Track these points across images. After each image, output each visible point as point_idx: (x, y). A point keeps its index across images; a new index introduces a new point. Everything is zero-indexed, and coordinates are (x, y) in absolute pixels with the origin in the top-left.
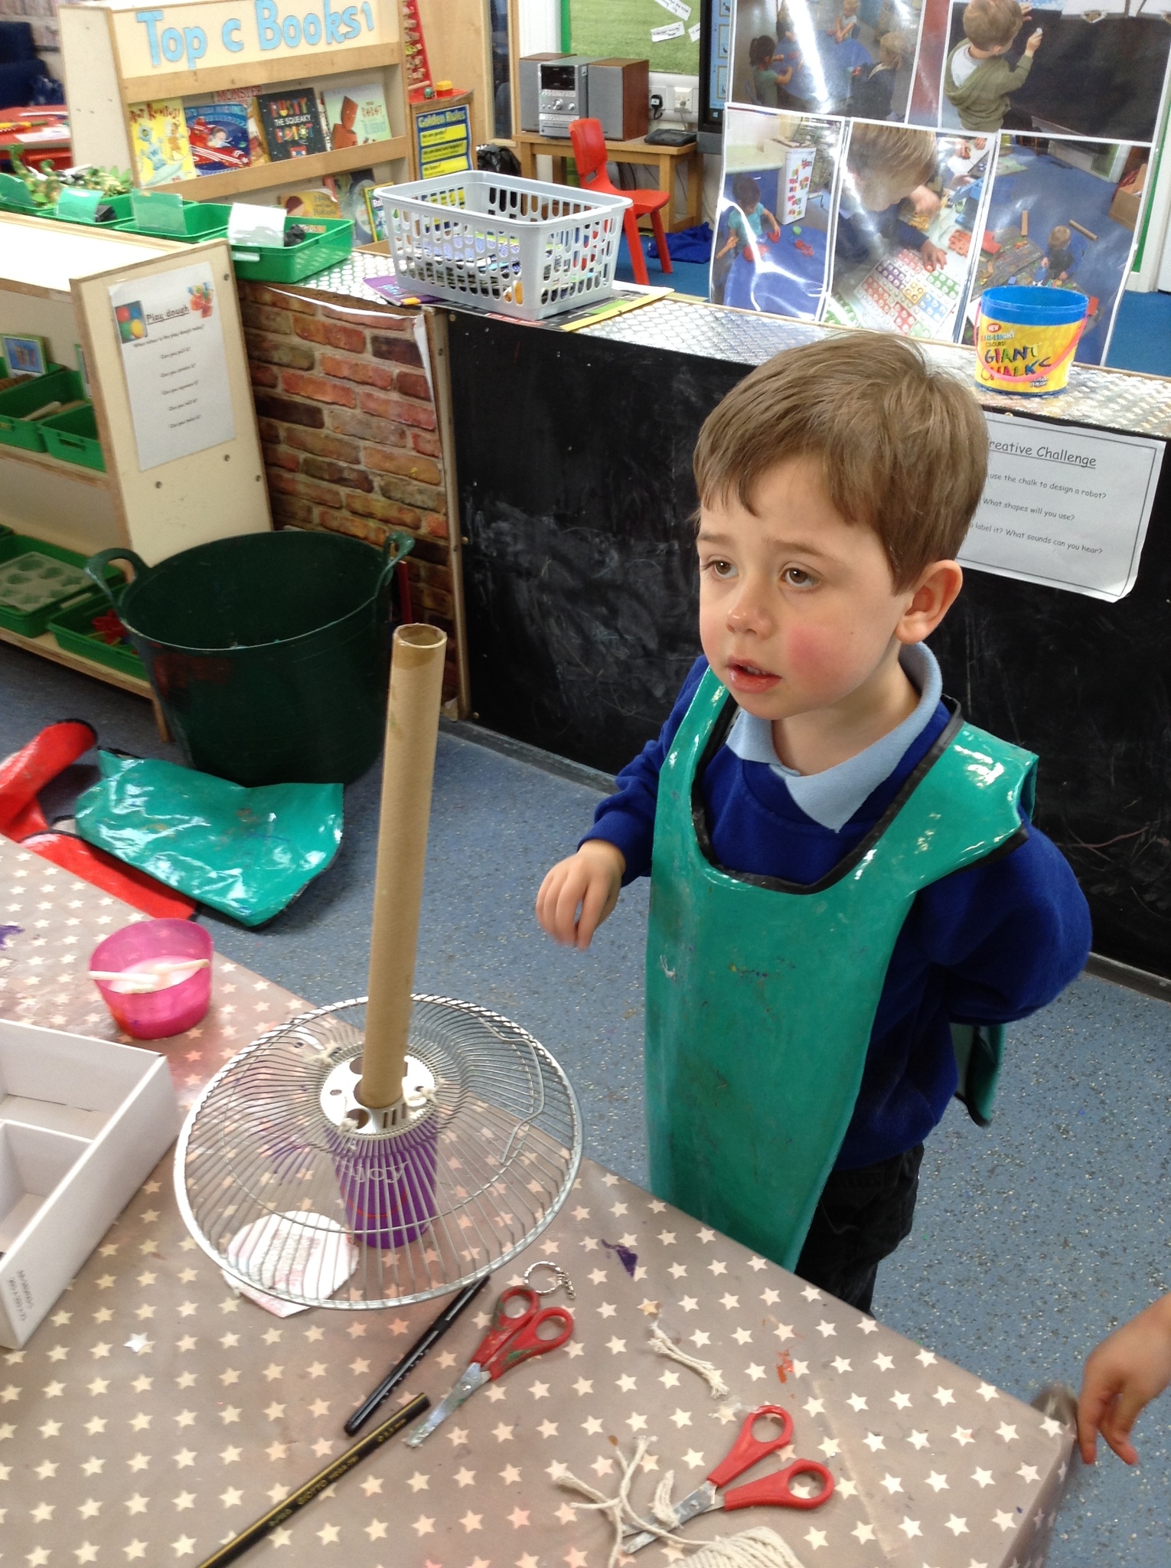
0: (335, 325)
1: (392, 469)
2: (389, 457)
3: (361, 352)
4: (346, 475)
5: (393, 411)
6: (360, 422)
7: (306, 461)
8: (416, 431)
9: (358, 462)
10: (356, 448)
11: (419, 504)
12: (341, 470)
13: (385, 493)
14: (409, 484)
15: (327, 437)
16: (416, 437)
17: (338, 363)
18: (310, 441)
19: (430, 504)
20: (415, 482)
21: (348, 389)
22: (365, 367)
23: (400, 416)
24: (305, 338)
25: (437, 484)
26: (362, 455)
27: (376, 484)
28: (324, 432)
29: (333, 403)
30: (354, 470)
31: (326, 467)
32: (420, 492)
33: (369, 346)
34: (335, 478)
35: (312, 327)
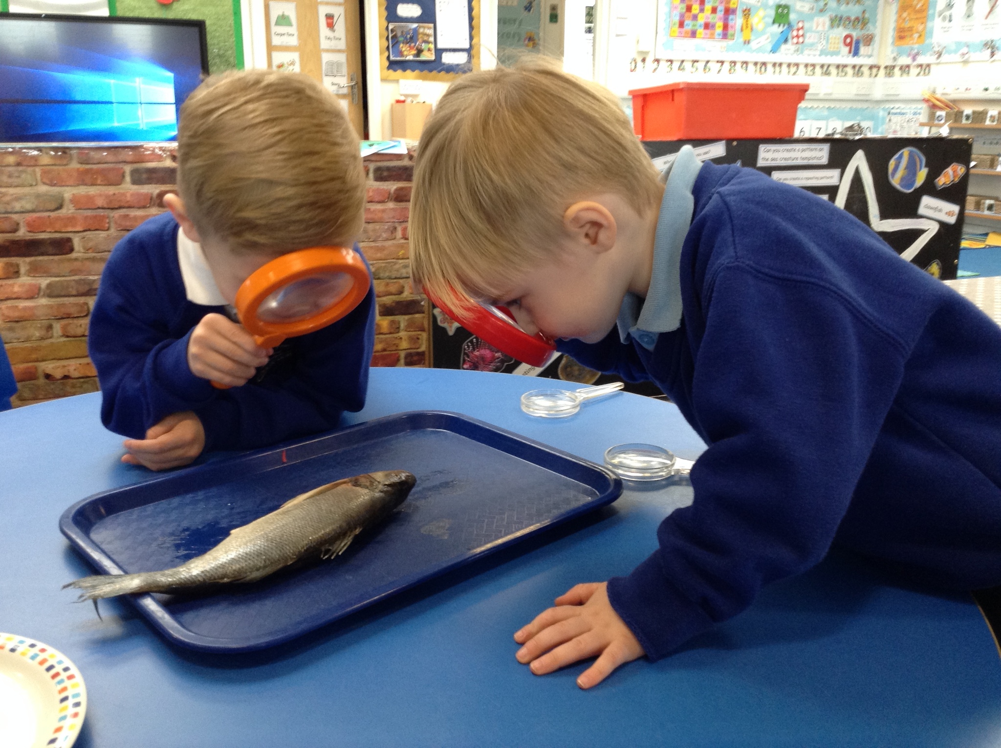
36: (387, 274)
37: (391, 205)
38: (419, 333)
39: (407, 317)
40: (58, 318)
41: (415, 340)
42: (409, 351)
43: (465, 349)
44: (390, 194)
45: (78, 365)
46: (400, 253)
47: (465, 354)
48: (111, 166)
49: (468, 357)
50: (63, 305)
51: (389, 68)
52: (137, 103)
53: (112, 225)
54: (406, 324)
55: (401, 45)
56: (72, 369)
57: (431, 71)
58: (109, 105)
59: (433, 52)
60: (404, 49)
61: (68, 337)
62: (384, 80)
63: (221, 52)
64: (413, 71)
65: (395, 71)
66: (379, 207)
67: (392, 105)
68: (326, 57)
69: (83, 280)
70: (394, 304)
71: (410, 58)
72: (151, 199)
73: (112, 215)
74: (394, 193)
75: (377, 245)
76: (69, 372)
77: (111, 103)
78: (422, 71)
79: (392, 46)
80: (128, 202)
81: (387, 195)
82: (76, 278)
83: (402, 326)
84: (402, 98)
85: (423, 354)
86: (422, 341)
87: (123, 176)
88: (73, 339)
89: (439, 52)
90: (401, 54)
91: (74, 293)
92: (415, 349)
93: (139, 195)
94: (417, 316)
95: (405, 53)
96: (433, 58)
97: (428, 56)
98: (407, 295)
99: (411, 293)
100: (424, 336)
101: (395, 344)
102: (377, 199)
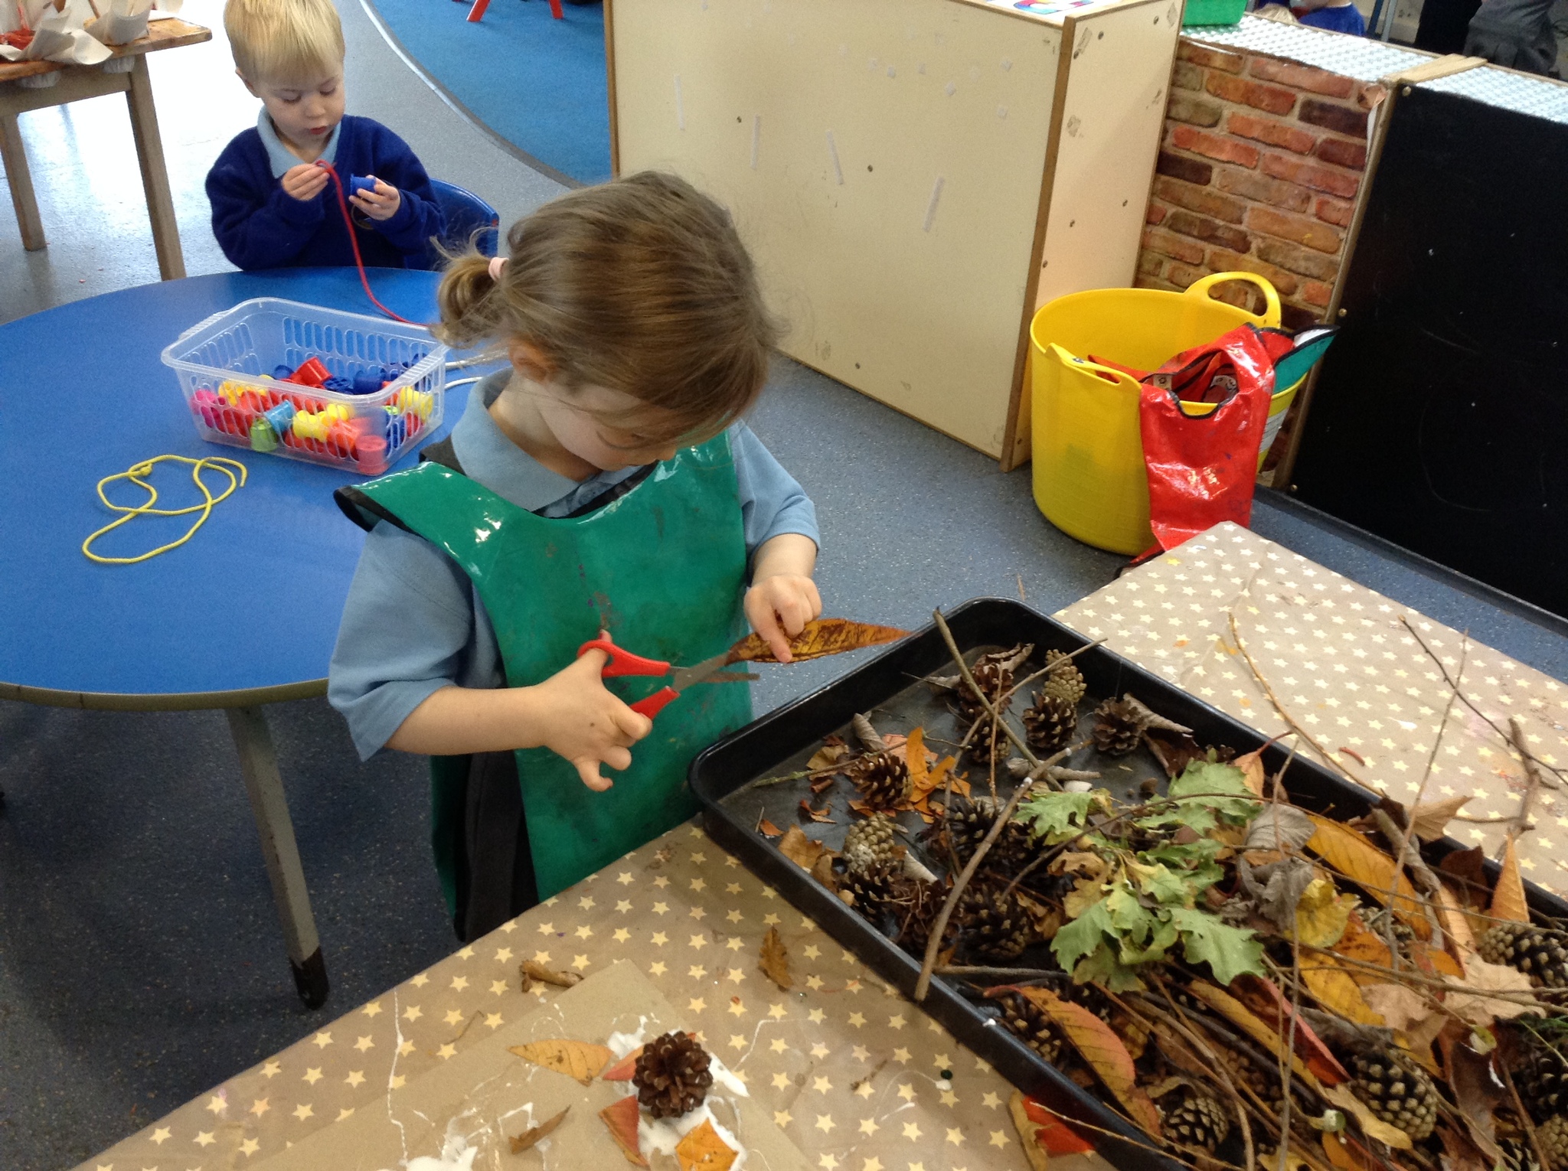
0: (1260, 86)
1: (1281, 232)
2: (1283, 221)
3: (1284, 115)
4: (1219, 233)
5: (1302, 177)
6: (1255, 183)
7: (1175, 217)
8: (1327, 197)
9: (1240, 222)
10: (1243, 209)
11: (1302, 270)
12: (1218, 228)
13: (1262, 255)
14: (1295, 249)
15: (1209, 194)
16: (1322, 204)
17: (1250, 124)
18: (1187, 198)
19: (1315, 271)
20: (1303, 248)
21: (1251, 149)
22: (1284, 130)
23: (1310, 181)
24: (1217, 96)
25: (1332, 253)
26: (1246, 217)
27: (1254, 247)
28: (1208, 188)
29: (1228, 162)
30: (1231, 229)
31: (1198, 223)
32: (1307, 258)
33: (1297, 110)
34: (1205, 235)
35: (1231, 86)
36: (1279, 259)
37: (1311, 161)
44: (1314, 145)
46: (1307, 237)
66: (1293, 159)
74: (1321, 145)
75: (1277, 212)
81: (1309, 145)
98: (1298, 299)
99: (1305, 300)
102: (1295, 145)
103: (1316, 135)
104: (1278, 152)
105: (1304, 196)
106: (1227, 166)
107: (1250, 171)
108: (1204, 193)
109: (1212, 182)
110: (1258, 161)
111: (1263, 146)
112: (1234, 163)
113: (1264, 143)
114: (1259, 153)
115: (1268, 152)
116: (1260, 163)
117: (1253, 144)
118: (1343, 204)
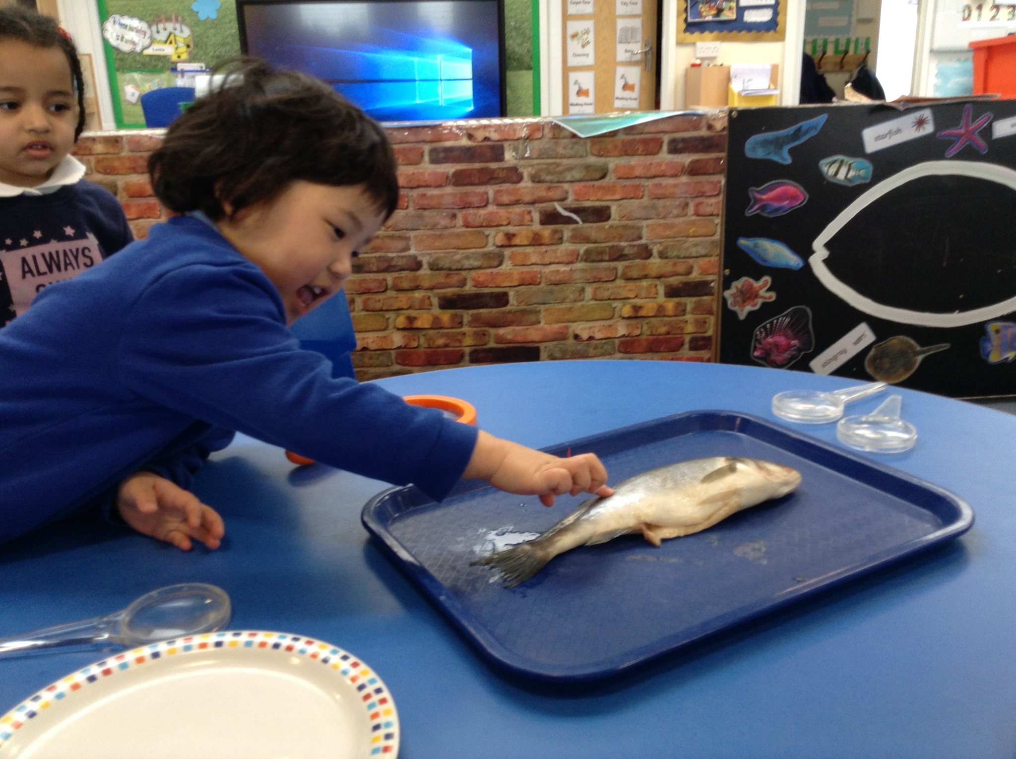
0: (635, 140)
1: (672, 235)
2: (672, 226)
3: (657, 153)
4: (626, 252)
5: (679, 191)
6: (645, 208)
7: (587, 252)
8: (700, 200)
9: (640, 238)
10: (640, 228)
11: (694, 254)
12: (622, 249)
13: (662, 255)
14: (685, 242)
15: (611, 227)
16: (697, 206)
17: (632, 168)
18: (594, 235)
19: (703, 252)
20: (691, 239)
21: (637, 185)
22: (660, 164)
23: (686, 192)
24: (602, 156)
25: (712, 235)
26: (645, 233)
27: (655, 252)
28: (610, 223)
29: (621, 199)
30: (634, 246)
31: (607, 250)
32: (695, 245)
33: (665, 147)
34: (615, 257)
35: (610, 146)
36: (675, 253)
37: (684, 179)
38: (707, 316)
39: (694, 299)
40: (359, 292)
41: (701, 324)
42: (695, 335)
43: (757, 335)
44: (683, 167)
45: (376, 338)
46: (691, 231)
47: (756, 340)
48: (411, 145)
49: (760, 343)
50: (364, 280)
51: (686, 30)
52: (437, 80)
53: (411, 204)
54: (693, 306)
55: (700, 6)
56: (370, 341)
57: (731, 31)
58: (412, 83)
59: (735, 10)
60: (702, 10)
61: (368, 311)
62: (680, 43)
63: (518, 25)
64: (712, 31)
65: (692, 33)
66: (671, 181)
67: (687, 71)
68: (621, 24)
69: (383, 257)
70: (681, 285)
71: (709, 18)
72: (447, 177)
73: (410, 194)
74: (689, 166)
75: (667, 222)
76: (367, 344)
77: (414, 80)
78: (721, 31)
79: (691, 8)
80: (426, 181)
81: (680, 169)
82: (377, 255)
83: (689, 308)
84: (698, 62)
85: (709, 339)
86: (710, 325)
87: (422, 156)
88: (373, 313)
89: (741, 10)
90: (700, 15)
91: (375, 269)
92: (701, 333)
93: (435, 174)
94: (705, 298)
95: (704, 14)
96: (734, 17)
97: (729, 15)
98: (695, 276)
99: (700, 274)
100: (712, 320)
101: (679, 328)
102: (669, 173)
103: (683, 160)
104: (656, 181)
105: (684, 204)
106: (621, 202)
107: (640, 200)
108: (607, 227)
109: (613, 216)
110: (643, 191)
111: (646, 180)
112: (625, 198)
113: (645, 178)
114: (643, 186)
115: (650, 183)
116: (646, 193)
117: (637, 182)
118: (713, 201)
